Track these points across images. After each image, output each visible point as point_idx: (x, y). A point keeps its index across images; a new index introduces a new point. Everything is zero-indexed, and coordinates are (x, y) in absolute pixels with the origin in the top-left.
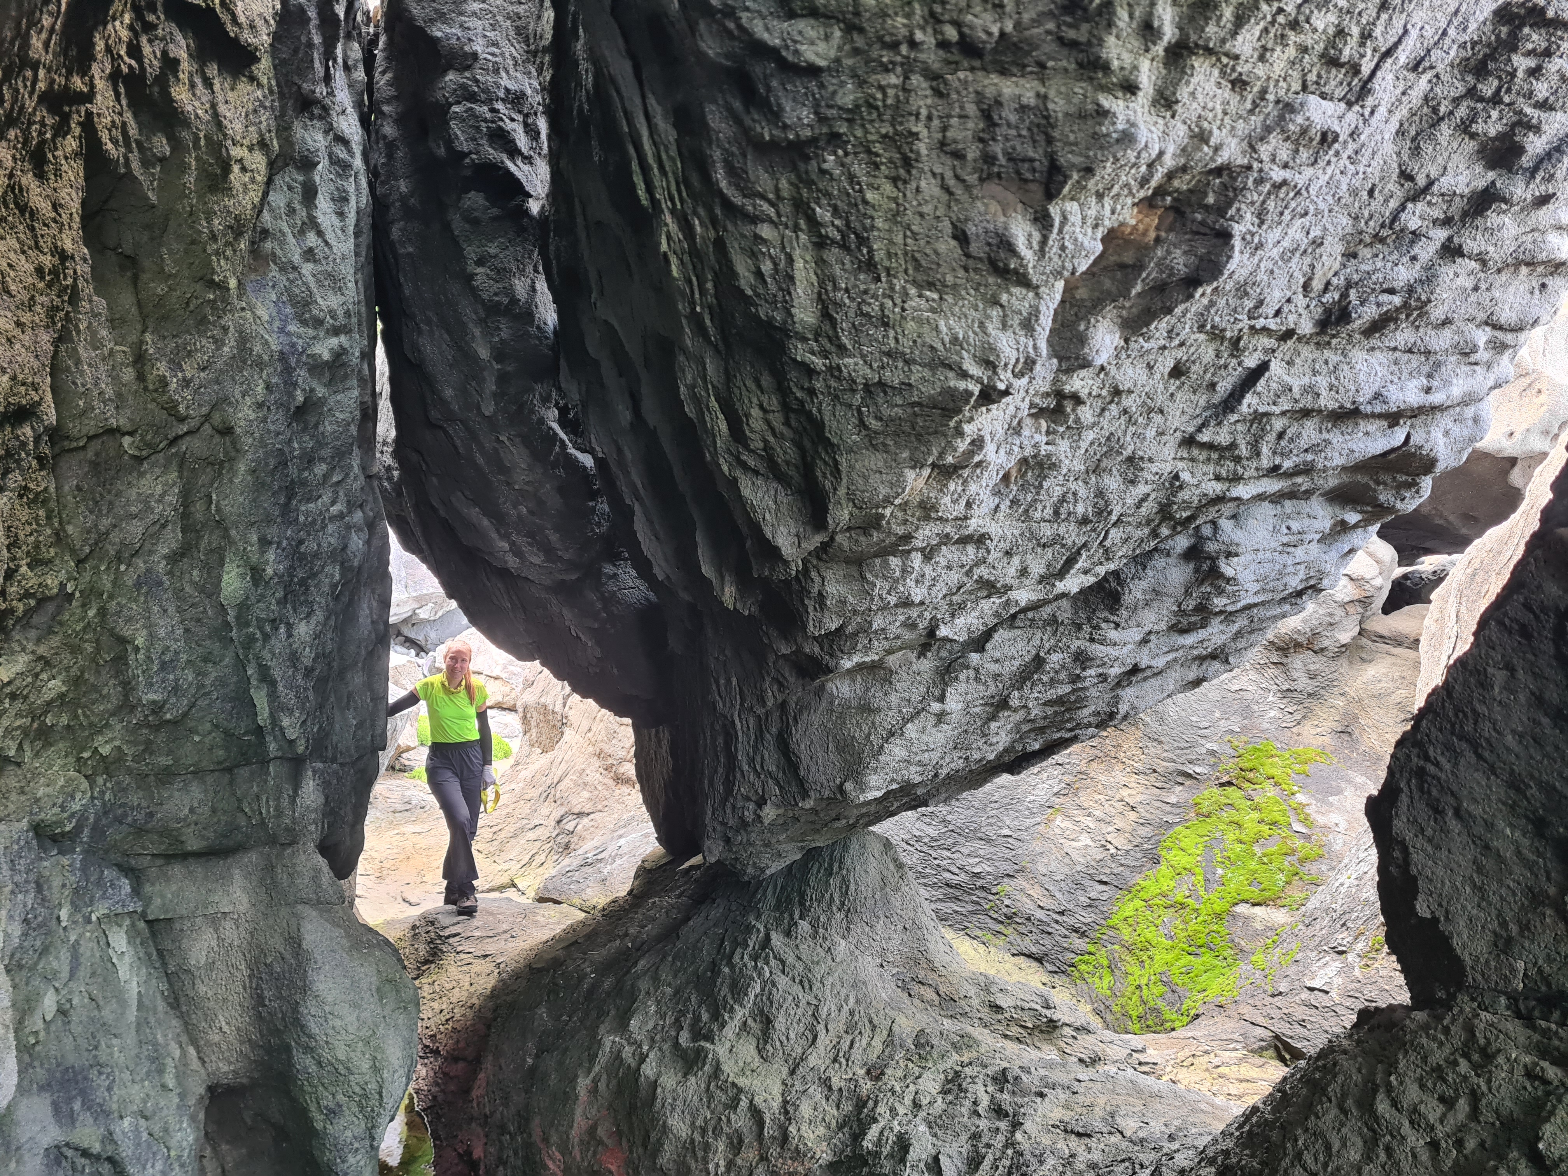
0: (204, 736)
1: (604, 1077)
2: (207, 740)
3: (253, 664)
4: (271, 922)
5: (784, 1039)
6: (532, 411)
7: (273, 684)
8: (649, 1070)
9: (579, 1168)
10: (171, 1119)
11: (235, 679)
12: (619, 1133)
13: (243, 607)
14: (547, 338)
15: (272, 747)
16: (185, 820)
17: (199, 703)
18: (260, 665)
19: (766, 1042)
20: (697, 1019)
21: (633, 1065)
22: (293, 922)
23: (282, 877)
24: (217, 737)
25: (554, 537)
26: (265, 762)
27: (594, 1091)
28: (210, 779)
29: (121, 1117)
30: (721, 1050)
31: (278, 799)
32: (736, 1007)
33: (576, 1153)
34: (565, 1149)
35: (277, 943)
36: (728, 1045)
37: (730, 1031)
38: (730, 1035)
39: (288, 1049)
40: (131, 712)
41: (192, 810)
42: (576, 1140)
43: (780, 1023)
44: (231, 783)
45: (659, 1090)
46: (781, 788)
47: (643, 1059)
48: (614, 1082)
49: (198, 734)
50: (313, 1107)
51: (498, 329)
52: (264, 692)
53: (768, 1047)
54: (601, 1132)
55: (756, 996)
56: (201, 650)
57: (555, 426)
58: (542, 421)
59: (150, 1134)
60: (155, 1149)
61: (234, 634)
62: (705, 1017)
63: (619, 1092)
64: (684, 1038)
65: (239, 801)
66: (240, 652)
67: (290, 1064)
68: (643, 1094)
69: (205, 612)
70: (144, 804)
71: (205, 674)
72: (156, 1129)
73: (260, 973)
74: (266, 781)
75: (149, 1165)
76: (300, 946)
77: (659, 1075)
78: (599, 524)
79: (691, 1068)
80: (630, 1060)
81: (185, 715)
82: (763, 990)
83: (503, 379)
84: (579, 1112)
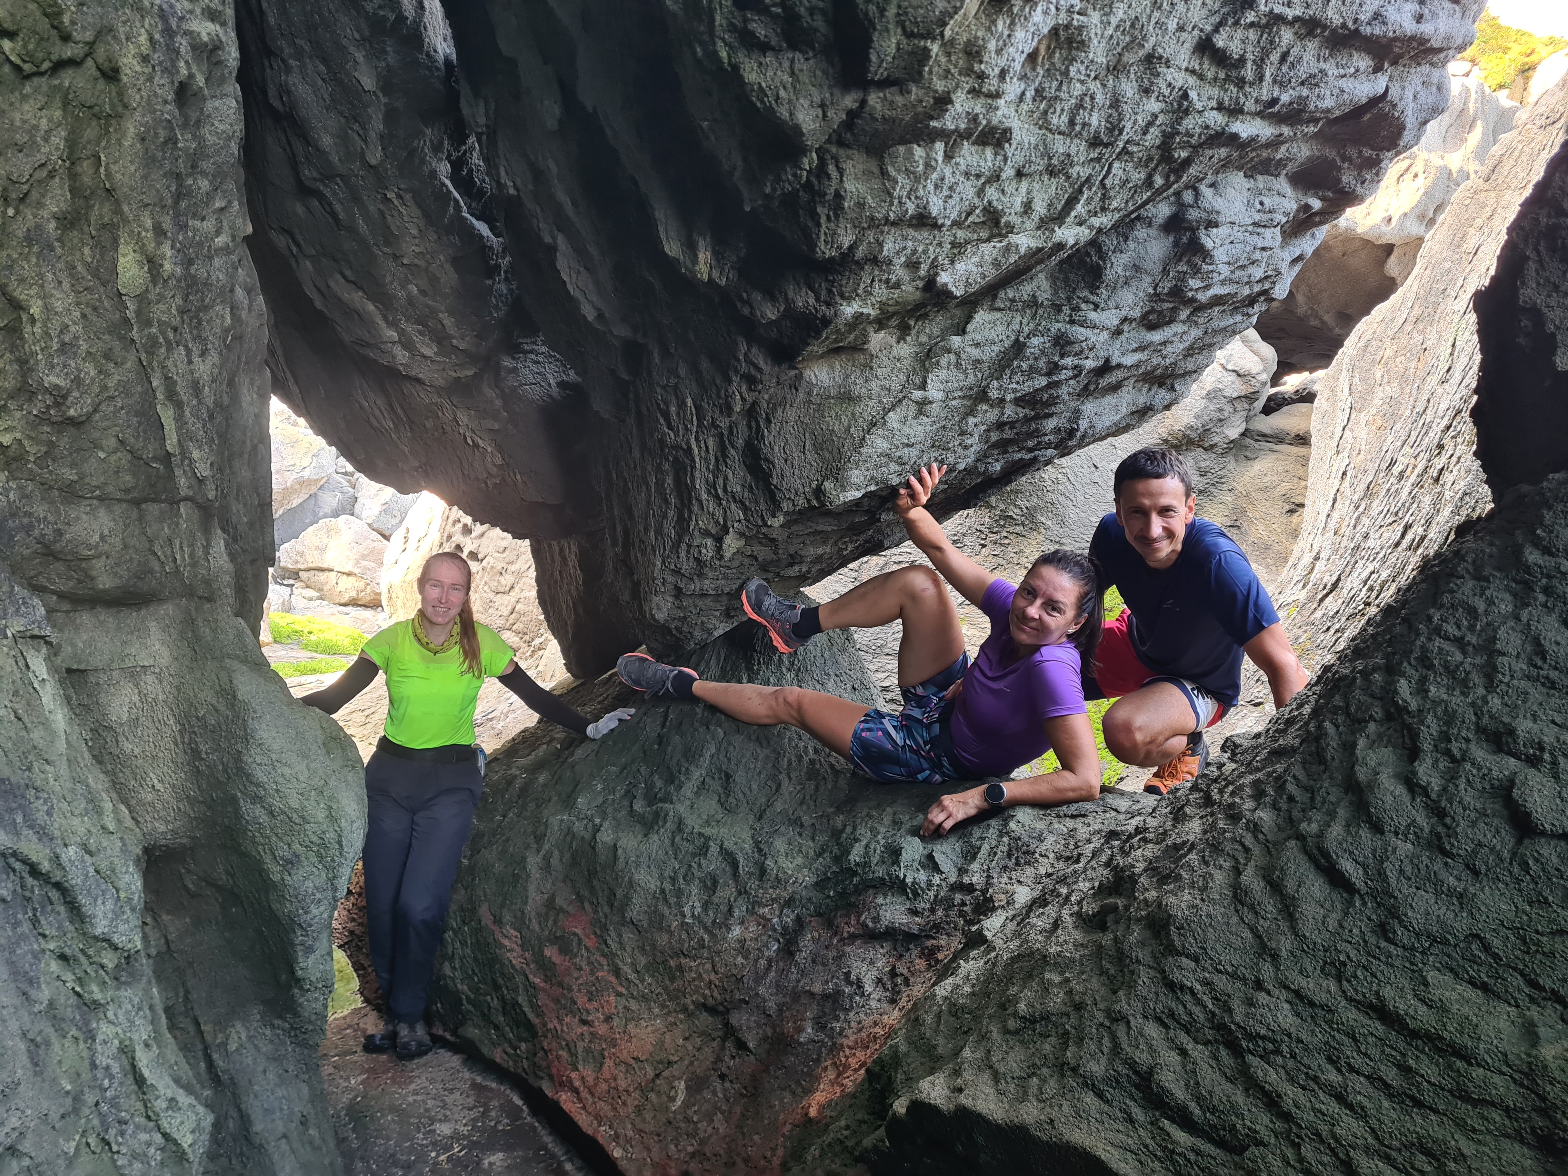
0: (109, 454)
1: (556, 853)
2: (113, 458)
3: (158, 374)
4: (198, 675)
5: (746, 790)
6: (423, 161)
7: (179, 405)
8: (606, 836)
9: (539, 938)
10: (116, 861)
11: (139, 389)
12: (580, 898)
13: (142, 298)
14: (438, 69)
15: (183, 482)
16: (96, 546)
17: (103, 407)
18: (167, 378)
19: (728, 796)
20: (650, 786)
21: (588, 836)
22: (223, 675)
23: (205, 632)
24: (124, 458)
25: (448, 322)
26: (174, 502)
27: (546, 867)
28: (118, 509)
29: (66, 845)
30: (682, 808)
31: (191, 546)
32: (692, 768)
33: (535, 925)
34: (521, 923)
35: (207, 695)
36: (688, 803)
37: (688, 790)
38: (689, 794)
39: (234, 800)
40: (30, 400)
41: (102, 538)
42: (533, 914)
43: (740, 777)
44: (141, 519)
45: (620, 851)
46: (745, 509)
47: (597, 829)
48: (567, 856)
49: (103, 450)
50: (267, 859)
51: (385, 52)
52: (171, 412)
53: (731, 800)
54: (559, 901)
55: (712, 756)
56: (100, 344)
57: (448, 182)
58: (433, 174)
59: (97, 872)
60: (103, 887)
61: (135, 334)
62: (659, 783)
63: (574, 861)
64: (639, 806)
65: (151, 541)
66: (143, 356)
67: (237, 815)
68: (602, 858)
69: (100, 300)
70: (51, 518)
71: (108, 375)
72: (103, 866)
73: (193, 727)
74: (177, 524)
75: (99, 902)
76: (234, 697)
77: (618, 839)
78: (496, 308)
79: (651, 827)
80: (583, 833)
81: (89, 416)
82: (718, 750)
83: (391, 116)
84: (532, 888)
